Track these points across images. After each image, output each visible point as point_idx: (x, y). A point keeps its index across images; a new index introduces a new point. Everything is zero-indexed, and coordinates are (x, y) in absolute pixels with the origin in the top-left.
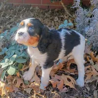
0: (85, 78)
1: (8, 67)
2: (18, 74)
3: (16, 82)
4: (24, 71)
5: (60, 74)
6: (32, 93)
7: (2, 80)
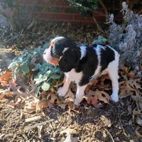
0: (119, 94)
1: (42, 83)
2: (52, 90)
3: (50, 98)
4: (59, 87)
5: (94, 90)
6: (67, 109)
7: (36, 96)
